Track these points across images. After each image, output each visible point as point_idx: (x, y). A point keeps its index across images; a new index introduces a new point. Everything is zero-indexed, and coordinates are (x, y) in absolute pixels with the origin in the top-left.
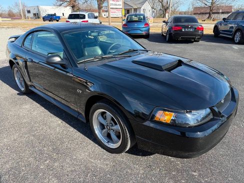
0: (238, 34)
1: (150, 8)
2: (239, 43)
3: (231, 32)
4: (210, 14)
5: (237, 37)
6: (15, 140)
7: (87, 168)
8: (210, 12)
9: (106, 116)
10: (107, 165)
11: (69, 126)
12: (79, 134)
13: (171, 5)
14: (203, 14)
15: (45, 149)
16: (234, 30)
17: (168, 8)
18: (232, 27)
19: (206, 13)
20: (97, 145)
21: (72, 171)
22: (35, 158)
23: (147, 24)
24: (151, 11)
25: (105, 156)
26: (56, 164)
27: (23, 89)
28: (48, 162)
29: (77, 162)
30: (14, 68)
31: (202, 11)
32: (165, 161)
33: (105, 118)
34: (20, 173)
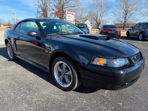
0: (141, 35)
1: (90, 23)
2: (142, 40)
3: (137, 34)
4: (124, 27)
5: (141, 37)
6: (2, 83)
7: (48, 99)
8: (124, 26)
9: (62, 67)
10: (62, 97)
11: (38, 77)
12: (44, 81)
13: (101, 23)
14: (120, 27)
15: (22, 88)
16: (138, 34)
17: (100, 23)
18: (137, 32)
19: (121, 27)
20: (56, 87)
21: (38, 101)
22: (15, 93)
23: (88, 29)
24: (90, 25)
25: (61, 93)
26: (28, 97)
27: (11, 58)
28: (23, 95)
29: (42, 95)
30: (8, 44)
31: (119, 26)
32: (100, 96)
33: (62, 68)
34: (3, 101)
